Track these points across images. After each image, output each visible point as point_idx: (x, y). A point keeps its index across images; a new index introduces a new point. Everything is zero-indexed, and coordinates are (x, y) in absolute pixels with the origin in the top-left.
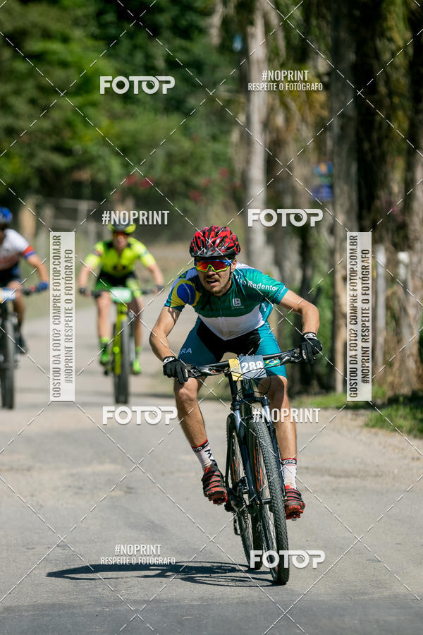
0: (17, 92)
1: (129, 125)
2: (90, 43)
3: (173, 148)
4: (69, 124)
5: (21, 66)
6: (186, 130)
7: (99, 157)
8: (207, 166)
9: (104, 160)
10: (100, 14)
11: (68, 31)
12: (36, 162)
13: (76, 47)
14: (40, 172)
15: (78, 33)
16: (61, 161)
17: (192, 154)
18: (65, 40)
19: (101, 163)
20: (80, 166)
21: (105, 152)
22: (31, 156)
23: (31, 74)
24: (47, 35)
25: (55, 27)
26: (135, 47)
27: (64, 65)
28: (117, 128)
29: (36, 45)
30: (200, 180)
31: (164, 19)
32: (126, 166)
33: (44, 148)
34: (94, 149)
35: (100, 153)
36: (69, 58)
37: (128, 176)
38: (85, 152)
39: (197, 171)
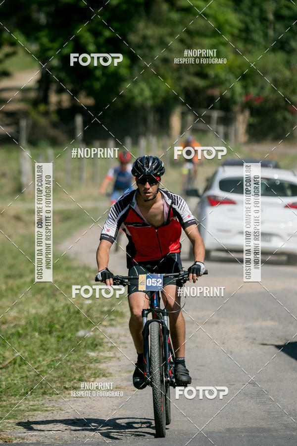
0: (172, 35)
3: (279, 76)
5: (175, 16)
6: (288, 64)
7: (226, 80)
9: (229, 82)
12: (184, 83)
14: (186, 92)
16: (200, 83)
17: (291, 80)
19: (227, 84)
20: (213, 86)
21: (231, 77)
22: (180, 78)
23: (181, 22)
26: (254, 5)
28: (239, 61)
32: (245, 87)
33: (189, 73)
34: (223, 75)
35: (227, 77)
36: (208, 12)
37: (247, 94)
38: (217, 76)
39: (294, 92)
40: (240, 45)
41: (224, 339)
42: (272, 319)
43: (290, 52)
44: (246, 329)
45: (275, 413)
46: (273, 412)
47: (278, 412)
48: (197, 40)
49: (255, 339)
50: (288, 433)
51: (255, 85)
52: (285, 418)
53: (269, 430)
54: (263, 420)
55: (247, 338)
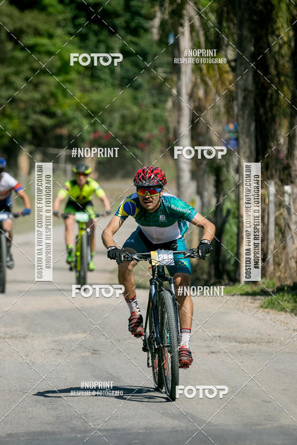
0: (17, 73)
1: (95, 96)
2: (67, 38)
3: (126, 112)
4: (53, 95)
5: (19, 55)
6: (135, 99)
7: (74, 118)
8: (150, 125)
9: (78, 120)
10: (75, 18)
11: (52, 30)
12: (30, 122)
13: (57, 41)
14: (32, 128)
15: (59, 32)
16: (47, 122)
18: (51, 36)
19: (75, 123)
20: (60, 125)
21: (78, 115)
22: (27, 117)
23: (26, 60)
24: (37, 33)
25: (42, 27)
26: (99, 42)
27: (50, 54)
28: (86, 98)
29: (29, 40)
30: (145, 135)
31: (120, 22)
32: (93, 125)
33: (35, 112)
34: (70, 113)
35: (75, 116)
36: (53, 49)
37: (95, 132)
38: (64, 114)
39: (143, 128)
40: (87, 83)
41: (29, 351)
42: (84, 332)
43: (137, 88)
44: (55, 341)
45: (64, 418)
46: (63, 416)
47: (67, 416)
48: (43, 78)
49: (61, 351)
50: (73, 435)
51: (103, 122)
52: (74, 422)
53: (53, 433)
54: (50, 424)
55: (53, 349)
